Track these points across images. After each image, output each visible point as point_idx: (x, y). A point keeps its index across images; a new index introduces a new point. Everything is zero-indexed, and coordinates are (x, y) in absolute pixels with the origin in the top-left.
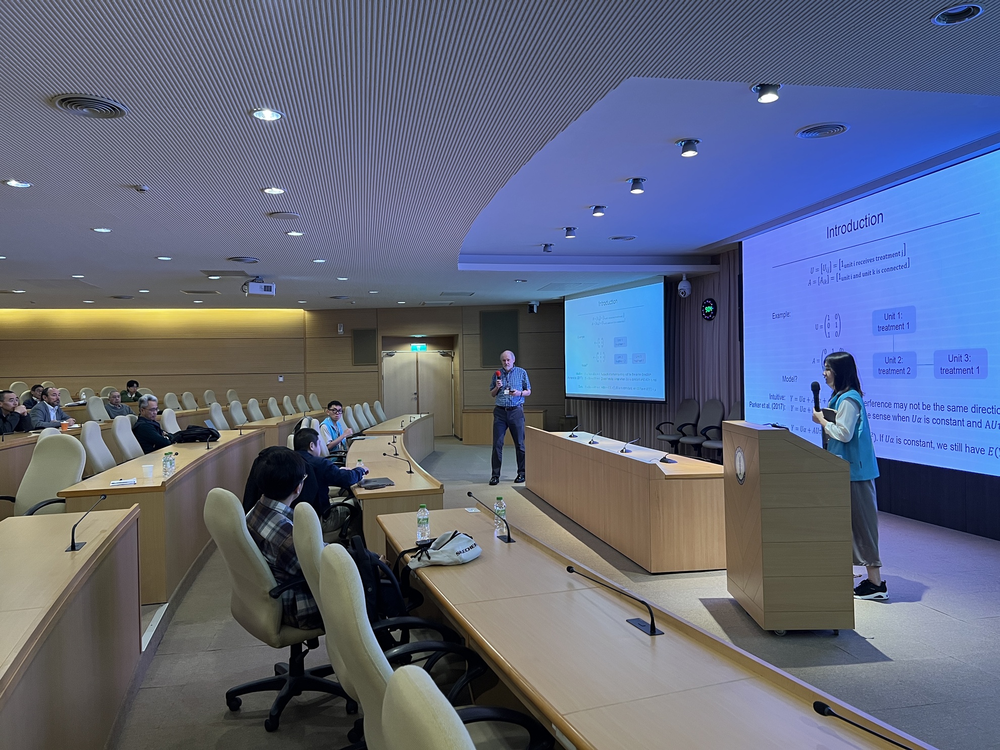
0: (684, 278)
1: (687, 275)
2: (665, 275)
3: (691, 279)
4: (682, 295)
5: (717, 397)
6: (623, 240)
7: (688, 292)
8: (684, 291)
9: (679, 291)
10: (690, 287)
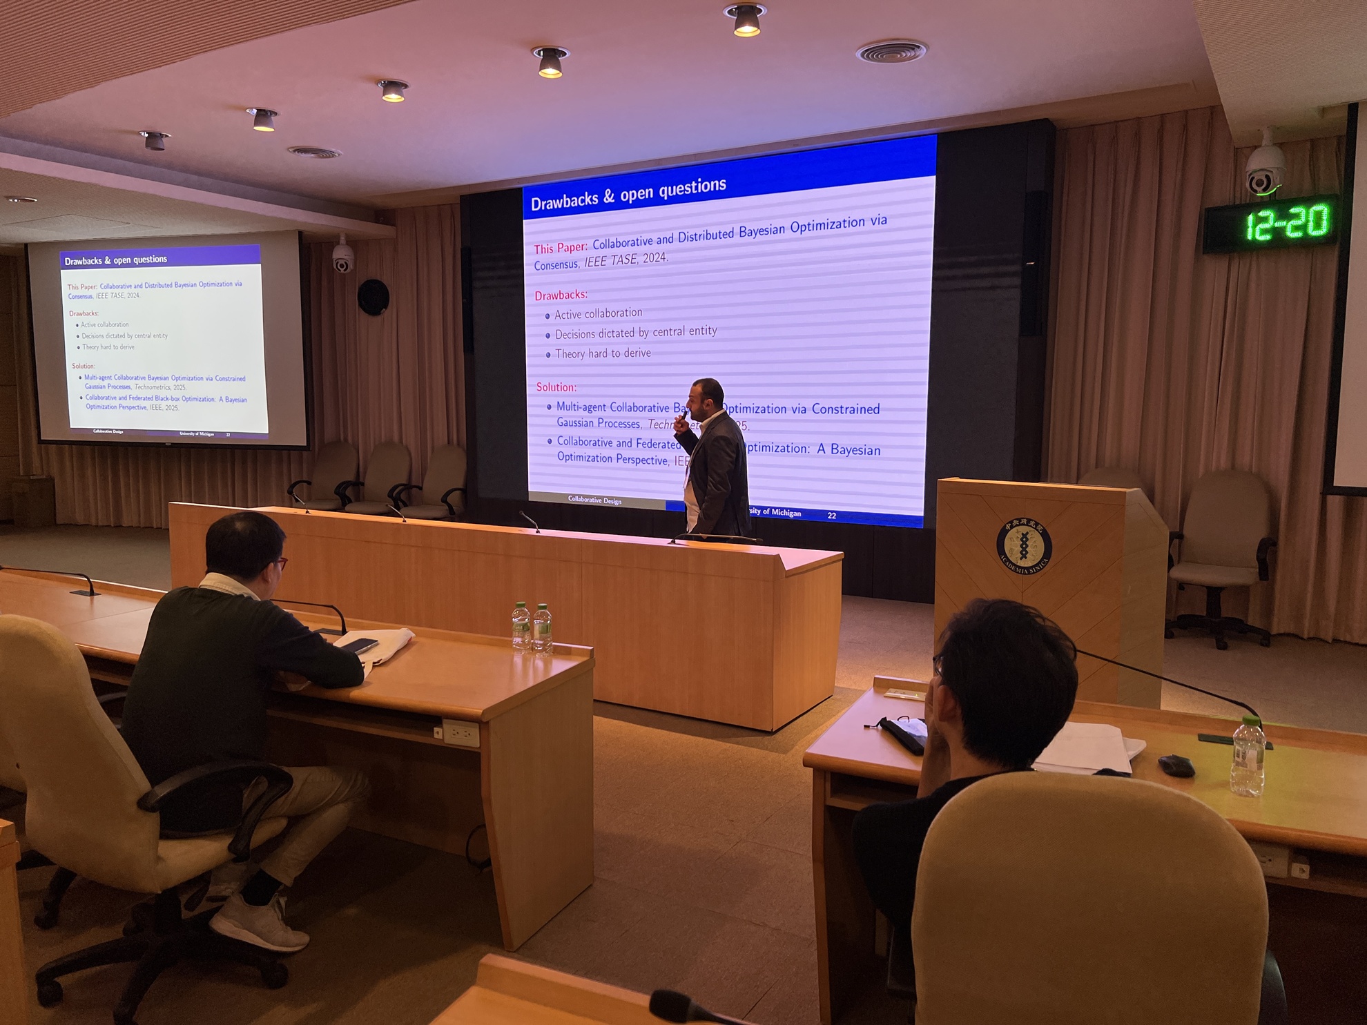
0: (343, 240)
1: (347, 236)
2: (301, 228)
3: (354, 243)
4: (342, 270)
5: (396, 439)
6: (312, 155)
7: (351, 266)
8: (345, 263)
9: (334, 260)
10: (353, 257)
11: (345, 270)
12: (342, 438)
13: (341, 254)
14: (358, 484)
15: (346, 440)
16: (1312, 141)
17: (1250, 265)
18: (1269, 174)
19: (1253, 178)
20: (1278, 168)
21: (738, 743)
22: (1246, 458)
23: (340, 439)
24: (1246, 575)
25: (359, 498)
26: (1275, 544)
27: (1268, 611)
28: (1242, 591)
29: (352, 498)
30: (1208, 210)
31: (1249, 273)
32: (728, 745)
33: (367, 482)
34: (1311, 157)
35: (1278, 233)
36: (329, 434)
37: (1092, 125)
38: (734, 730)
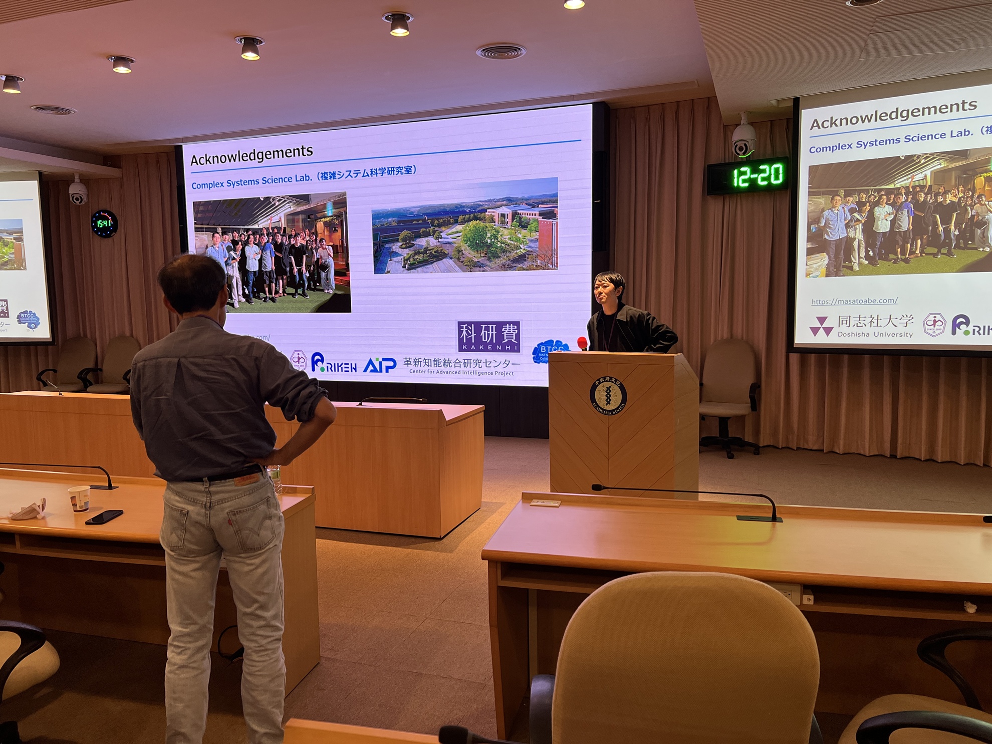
0: (77, 179)
2: (41, 169)
6: (51, 112)
7: (85, 199)
8: (80, 197)
9: (70, 195)
10: (86, 193)
11: (80, 203)
12: (82, 335)
13: (75, 189)
14: (96, 370)
15: (85, 336)
16: (771, 121)
17: (736, 202)
18: (747, 143)
19: (737, 145)
20: (752, 139)
21: (416, 549)
22: (739, 331)
23: (80, 334)
24: (742, 409)
25: (98, 381)
26: (760, 387)
27: (757, 432)
28: (741, 418)
29: (92, 381)
30: (709, 166)
31: (736, 208)
32: (409, 550)
33: (104, 368)
34: (771, 132)
35: (753, 182)
36: (70, 331)
37: (633, 107)
38: (413, 540)
